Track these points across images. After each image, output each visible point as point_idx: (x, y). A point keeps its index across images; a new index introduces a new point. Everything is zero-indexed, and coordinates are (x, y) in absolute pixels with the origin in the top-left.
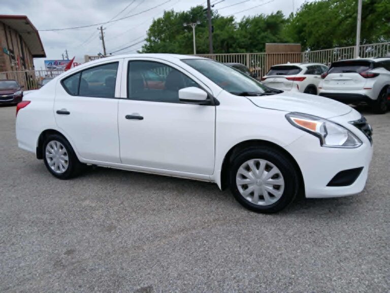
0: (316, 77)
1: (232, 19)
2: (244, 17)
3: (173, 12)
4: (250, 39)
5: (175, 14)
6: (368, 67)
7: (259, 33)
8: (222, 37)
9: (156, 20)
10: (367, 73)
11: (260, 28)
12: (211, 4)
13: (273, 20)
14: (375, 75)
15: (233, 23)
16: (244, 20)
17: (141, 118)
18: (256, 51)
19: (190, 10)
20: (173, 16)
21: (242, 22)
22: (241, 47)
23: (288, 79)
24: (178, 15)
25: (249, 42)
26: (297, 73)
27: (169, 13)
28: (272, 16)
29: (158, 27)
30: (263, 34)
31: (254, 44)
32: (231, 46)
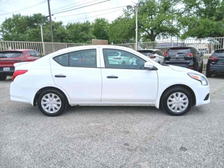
0: (125, 58)
1: (61, 23)
2: (69, 23)
3: (20, 15)
4: (74, 35)
5: (21, 16)
6: (151, 54)
7: (79, 32)
8: (58, 33)
9: (8, 19)
10: (152, 56)
11: (79, 29)
12: (52, 14)
13: (86, 25)
14: (155, 57)
15: (62, 25)
16: (69, 24)
17: (117, 77)
18: (78, 42)
19: (32, 15)
20: (20, 17)
21: (67, 25)
22: (70, 40)
23: (114, 58)
24: (23, 17)
25: (74, 37)
26: (118, 56)
27: (17, 15)
28: (84, 24)
29: (9, 23)
30: (81, 33)
31: (77, 38)
32: (64, 38)
